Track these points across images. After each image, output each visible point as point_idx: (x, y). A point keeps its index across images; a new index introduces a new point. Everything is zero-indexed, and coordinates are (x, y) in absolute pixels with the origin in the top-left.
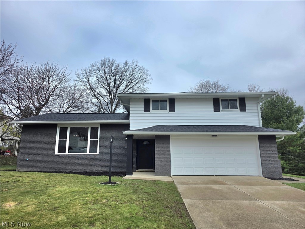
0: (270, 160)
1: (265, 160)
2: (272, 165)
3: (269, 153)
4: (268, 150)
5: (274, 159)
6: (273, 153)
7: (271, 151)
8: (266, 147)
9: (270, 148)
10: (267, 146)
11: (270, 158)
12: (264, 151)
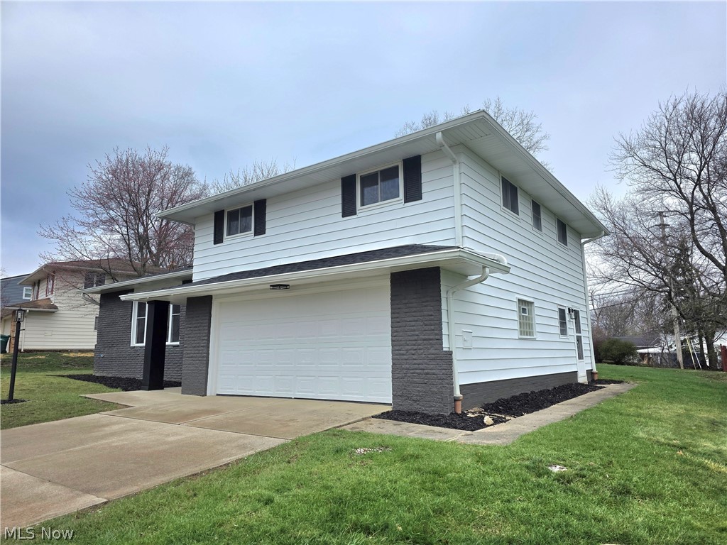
0: (413, 352)
1: (400, 354)
2: (417, 371)
3: (414, 331)
4: (410, 319)
5: (428, 349)
6: (427, 328)
7: (421, 323)
8: (407, 310)
9: (419, 314)
10: (410, 305)
11: (415, 347)
12: (400, 324)
